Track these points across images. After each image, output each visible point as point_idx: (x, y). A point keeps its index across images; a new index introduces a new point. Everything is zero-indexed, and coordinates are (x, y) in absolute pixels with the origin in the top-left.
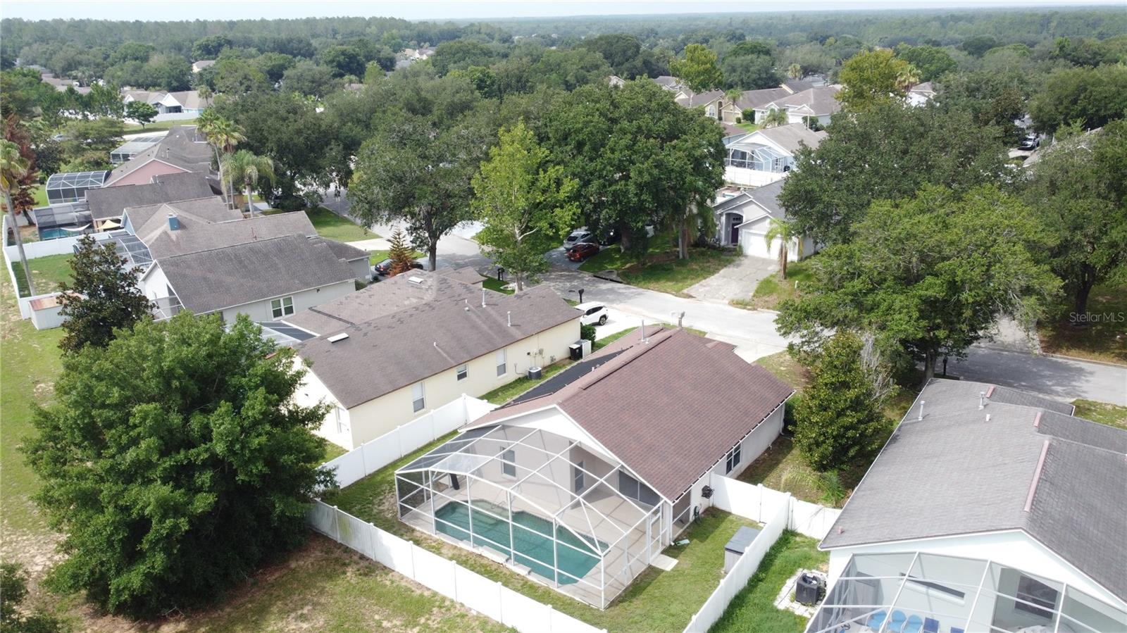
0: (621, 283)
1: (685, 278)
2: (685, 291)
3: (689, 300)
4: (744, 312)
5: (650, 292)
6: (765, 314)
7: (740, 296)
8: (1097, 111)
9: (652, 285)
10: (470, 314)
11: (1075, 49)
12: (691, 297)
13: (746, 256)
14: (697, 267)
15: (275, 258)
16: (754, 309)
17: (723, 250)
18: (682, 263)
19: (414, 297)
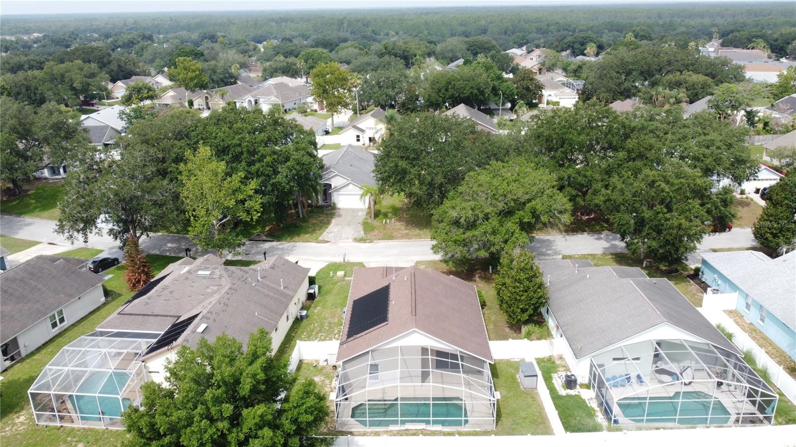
0: (273, 241)
1: (314, 230)
2: (321, 238)
3: (328, 244)
4: (367, 245)
5: (298, 244)
6: (382, 243)
7: (356, 235)
8: (459, 95)
9: (296, 238)
10: (257, 287)
11: (393, 49)
12: (327, 242)
13: (339, 209)
14: (316, 222)
15: (31, 282)
16: (372, 242)
17: (321, 207)
18: (304, 220)
19: (213, 285)
